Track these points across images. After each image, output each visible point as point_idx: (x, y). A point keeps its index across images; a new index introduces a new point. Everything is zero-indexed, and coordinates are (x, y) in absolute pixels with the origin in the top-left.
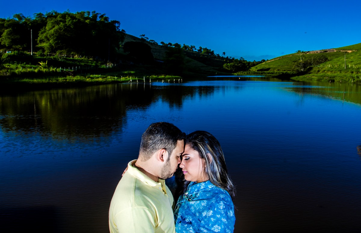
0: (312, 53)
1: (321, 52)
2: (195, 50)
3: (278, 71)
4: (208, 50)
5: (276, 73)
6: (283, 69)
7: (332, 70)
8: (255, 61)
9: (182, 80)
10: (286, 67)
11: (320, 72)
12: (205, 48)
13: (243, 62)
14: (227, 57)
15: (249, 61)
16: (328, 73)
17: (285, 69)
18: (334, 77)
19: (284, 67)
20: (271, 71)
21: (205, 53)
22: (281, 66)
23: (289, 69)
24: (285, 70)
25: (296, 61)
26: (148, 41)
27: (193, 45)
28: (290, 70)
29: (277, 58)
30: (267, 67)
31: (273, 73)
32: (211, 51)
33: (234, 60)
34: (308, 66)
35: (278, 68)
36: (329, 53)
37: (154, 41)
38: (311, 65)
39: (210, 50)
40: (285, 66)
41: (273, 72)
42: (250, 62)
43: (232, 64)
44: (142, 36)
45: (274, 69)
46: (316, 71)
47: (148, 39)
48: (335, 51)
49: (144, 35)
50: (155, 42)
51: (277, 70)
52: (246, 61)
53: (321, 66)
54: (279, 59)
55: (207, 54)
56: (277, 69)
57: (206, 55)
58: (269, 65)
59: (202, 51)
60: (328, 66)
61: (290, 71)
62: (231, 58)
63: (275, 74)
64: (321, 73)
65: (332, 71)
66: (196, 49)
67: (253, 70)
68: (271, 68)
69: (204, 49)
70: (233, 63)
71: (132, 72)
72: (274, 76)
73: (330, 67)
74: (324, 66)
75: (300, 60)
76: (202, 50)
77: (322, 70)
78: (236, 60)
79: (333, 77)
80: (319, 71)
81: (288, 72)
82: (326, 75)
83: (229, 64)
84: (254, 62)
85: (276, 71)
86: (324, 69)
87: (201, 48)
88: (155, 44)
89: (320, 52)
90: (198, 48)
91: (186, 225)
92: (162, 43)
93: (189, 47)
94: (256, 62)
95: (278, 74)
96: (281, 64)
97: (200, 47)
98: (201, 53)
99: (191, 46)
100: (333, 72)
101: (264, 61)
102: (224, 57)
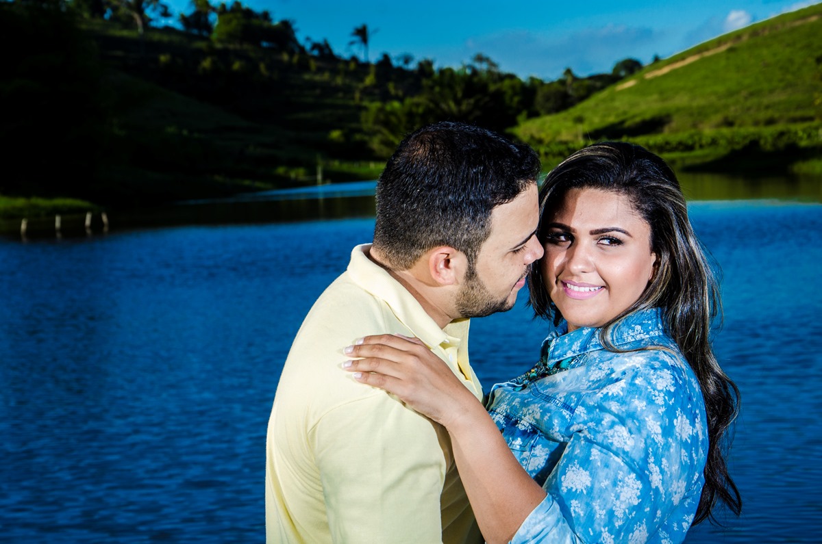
2: (163, 22)
3: (726, 131)
4: (248, 13)
5: (714, 142)
6: (763, 115)
8: (568, 72)
9: (105, 218)
13: (492, 88)
14: (386, 59)
15: (532, 79)
17: (770, 113)
20: (676, 131)
21: (231, 37)
22: (744, 93)
23: (799, 113)
24: (770, 122)
28: (811, 113)
29: (719, 42)
30: (648, 107)
31: (690, 148)
32: (276, 22)
33: (431, 73)
35: (726, 107)
39: (266, 16)
40: (772, 91)
41: (692, 136)
42: (542, 83)
43: (418, 105)
45: (698, 116)
51: (718, 126)
52: (511, 77)
54: (731, 50)
55: (246, 46)
56: (718, 118)
57: (240, 55)
58: (661, 93)
59: (208, 27)
61: (806, 125)
62: (412, 66)
63: (706, 151)
66: (166, 14)
67: (558, 133)
68: (678, 110)
69: (223, 10)
70: (421, 99)
72: (698, 161)
76: (213, 18)
78: (442, 72)
81: (799, 128)
83: (396, 104)
84: (562, 82)
85: (708, 131)
94: (575, 79)
95: (722, 150)
98: (207, 40)
101: (632, 67)
102: (362, 57)
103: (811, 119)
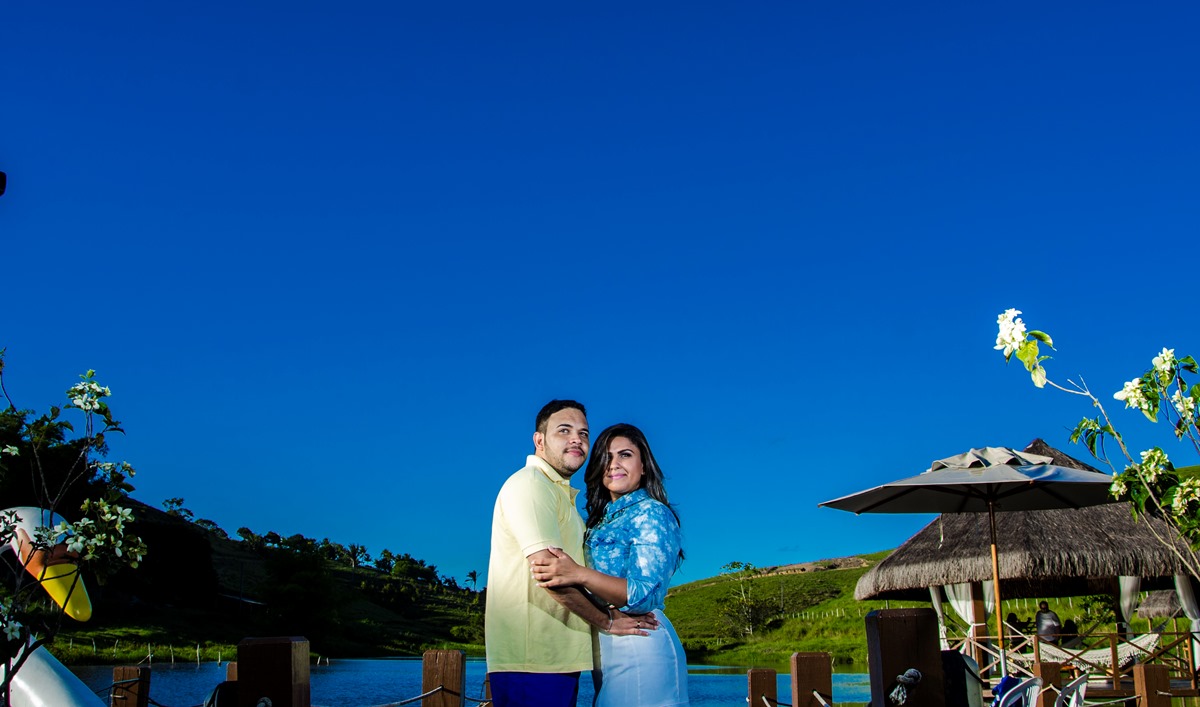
0: (784, 573)
1: (816, 570)
2: (366, 563)
4: (413, 561)
6: (688, 633)
7: (846, 626)
10: (695, 624)
11: (809, 635)
12: (403, 555)
16: (834, 638)
17: (691, 632)
18: (853, 649)
19: (689, 625)
21: (401, 574)
23: (706, 633)
24: (692, 636)
25: (726, 600)
26: (194, 521)
27: (359, 543)
32: (427, 566)
34: (767, 616)
36: (845, 571)
37: (214, 524)
38: (779, 613)
39: (422, 562)
40: (692, 620)
44: (172, 503)
46: (796, 633)
47: (192, 515)
48: (864, 565)
49: (182, 500)
50: (218, 529)
53: (811, 614)
54: (671, 597)
55: (409, 579)
57: (405, 583)
59: (390, 568)
60: (835, 613)
61: (710, 639)
64: (811, 638)
65: (846, 631)
66: (368, 559)
69: (399, 559)
71: (142, 632)
73: (842, 617)
74: (820, 614)
75: (739, 595)
76: (393, 562)
77: (815, 629)
79: (848, 651)
80: (804, 632)
81: (705, 640)
82: (825, 644)
86: (821, 624)
87: (388, 554)
88: (217, 535)
89: (814, 567)
90: (376, 555)
91: (607, 547)
92: (244, 532)
93: (344, 550)
96: (679, 614)
97: (386, 551)
98: (389, 574)
99: (353, 547)
100: (850, 634)
102: (472, 589)
103: (713, 636)
